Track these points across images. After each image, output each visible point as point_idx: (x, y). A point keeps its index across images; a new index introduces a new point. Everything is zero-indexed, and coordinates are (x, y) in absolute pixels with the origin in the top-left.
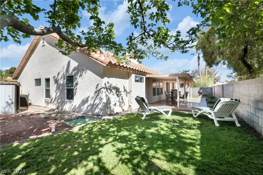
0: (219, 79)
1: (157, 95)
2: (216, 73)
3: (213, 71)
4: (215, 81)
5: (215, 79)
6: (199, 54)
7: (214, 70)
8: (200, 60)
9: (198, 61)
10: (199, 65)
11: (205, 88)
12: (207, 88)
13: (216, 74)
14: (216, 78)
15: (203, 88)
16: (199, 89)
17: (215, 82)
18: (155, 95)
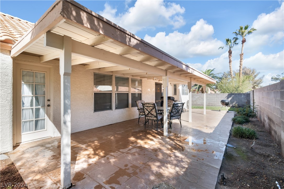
0: (260, 82)
1: (116, 108)
2: (255, 74)
3: (251, 73)
4: (255, 84)
5: (255, 83)
6: (230, 48)
7: (253, 71)
8: (232, 56)
9: (229, 57)
10: (230, 62)
11: (236, 94)
12: (240, 94)
13: (255, 76)
14: (256, 81)
15: (233, 94)
16: (227, 95)
17: (254, 86)
18: (111, 108)
